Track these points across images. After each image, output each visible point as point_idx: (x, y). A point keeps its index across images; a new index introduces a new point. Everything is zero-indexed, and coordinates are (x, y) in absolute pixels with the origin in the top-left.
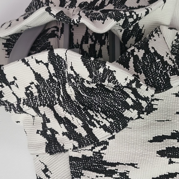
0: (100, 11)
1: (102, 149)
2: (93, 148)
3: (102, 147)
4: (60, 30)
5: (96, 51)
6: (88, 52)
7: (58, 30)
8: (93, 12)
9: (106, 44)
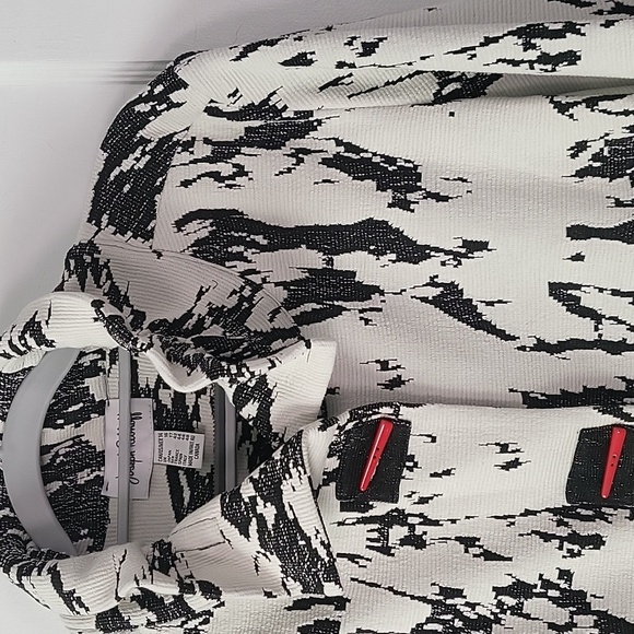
0: (192, 340)
1: (200, 624)
2: (183, 623)
3: (201, 619)
4: (108, 357)
5: (188, 407)
6: (170, 407)
7: (103, 358)
8: (177, 340)
9: (208, 394)
